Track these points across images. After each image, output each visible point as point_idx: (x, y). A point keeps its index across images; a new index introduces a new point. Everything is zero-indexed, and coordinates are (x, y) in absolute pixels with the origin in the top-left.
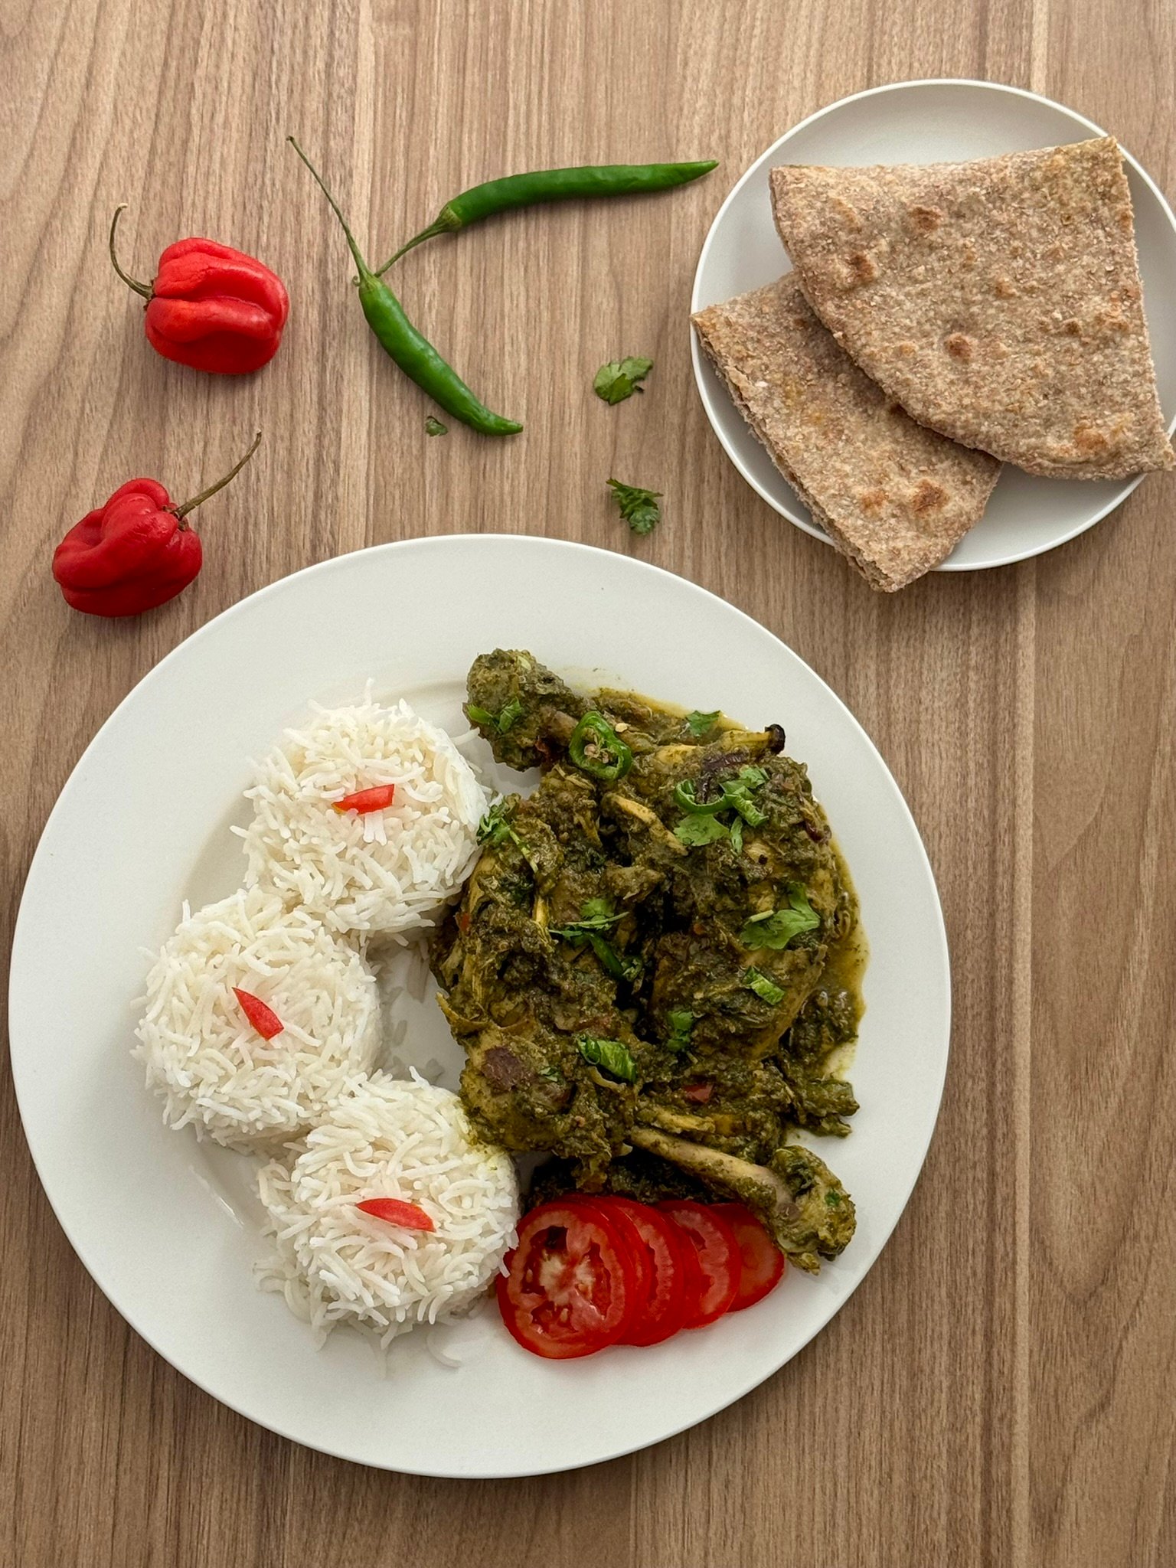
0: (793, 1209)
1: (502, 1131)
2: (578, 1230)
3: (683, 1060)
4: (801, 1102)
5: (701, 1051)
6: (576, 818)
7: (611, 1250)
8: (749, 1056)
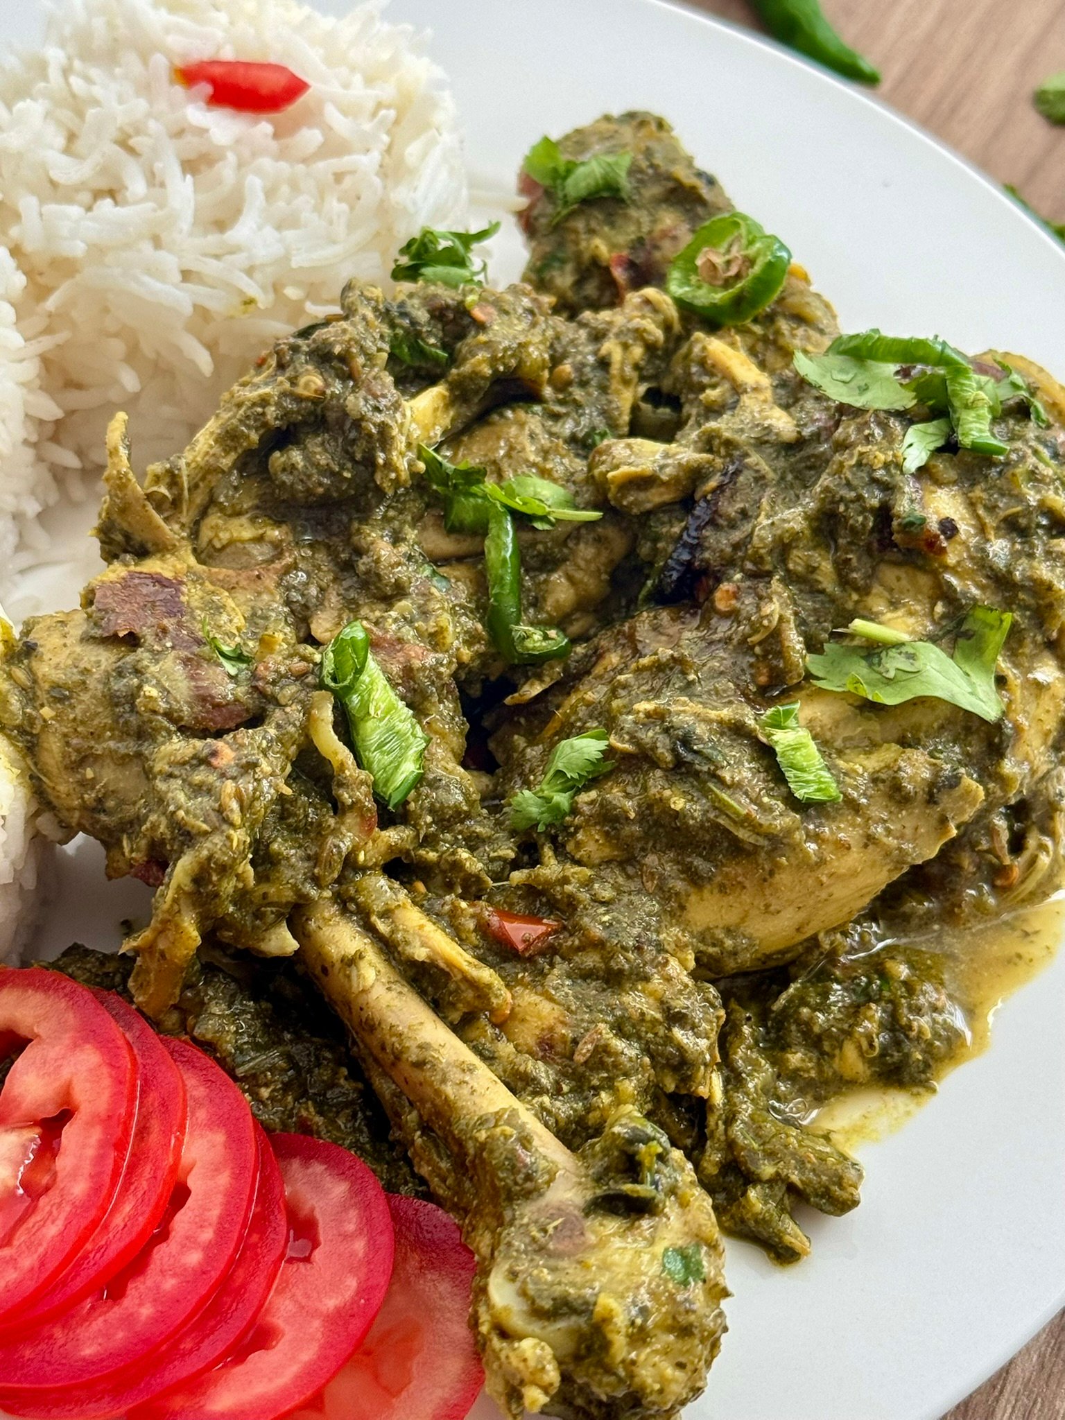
0: (570, 1229)
1: (47, 712)
3: (529, 853)
4: (730, 1120)
5: (579, 845)
6: (610, 347)
7: (96, 1135)
8: (675, 909)
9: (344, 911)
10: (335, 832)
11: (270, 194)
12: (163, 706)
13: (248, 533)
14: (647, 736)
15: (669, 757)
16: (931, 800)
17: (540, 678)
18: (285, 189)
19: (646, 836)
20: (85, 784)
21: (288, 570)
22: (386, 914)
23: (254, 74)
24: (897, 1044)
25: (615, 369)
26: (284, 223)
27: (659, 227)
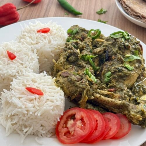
0: (135, 107)
1: (63, 85)
2: (79, 113)
5: (112, 81)
6: (88, 43)
7: (87, 118)
8: (124, 84)
9: (96, 93)
10: (93, 86)
11: (53, 38)
12: (75, 80)
13: (69, 66)
14: (115, 70)
15: (118, 70)
16: (139, 68)
17: (98, 71)
18: (54, 38)
19: (118, 78)
20: (69, 90)
21: (74, 68)
22: (100, 92)
23: (45, 29)
24: (144, 90)
25: (89, 45)
26: (56, 41)
27: (83, 34)
